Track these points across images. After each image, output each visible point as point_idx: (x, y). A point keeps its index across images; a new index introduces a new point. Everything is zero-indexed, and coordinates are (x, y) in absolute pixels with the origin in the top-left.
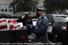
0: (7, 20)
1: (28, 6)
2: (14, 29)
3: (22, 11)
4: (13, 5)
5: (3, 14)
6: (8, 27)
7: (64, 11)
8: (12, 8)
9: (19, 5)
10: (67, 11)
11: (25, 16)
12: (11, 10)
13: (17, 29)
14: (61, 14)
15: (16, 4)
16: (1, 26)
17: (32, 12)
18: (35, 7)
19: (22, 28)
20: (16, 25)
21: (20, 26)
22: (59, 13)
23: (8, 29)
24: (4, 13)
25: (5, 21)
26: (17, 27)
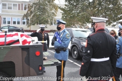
1: (44, 18)
2: (27, 44)
3: (37, 24)
4: (27, 17)
5: (15, 27)
7: (85, 25)
8: (25, 21)
9: (33, 16)
10: (87, 24)
11: (40, 29)
12: (24, 23)
14: (82, 28)
15: (30, 16)
16: (12, 41)
17: (48, 26)
18: (52, 19)
19: (37, 43)
21: (34, 41)
22: (79, 27)
23: (21, 44)
24: (16, 25)
25: (17, 35)
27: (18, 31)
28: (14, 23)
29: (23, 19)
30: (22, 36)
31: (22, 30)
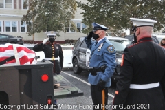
0: (16, 46)
1: (55, 21)
2: (28, 63)
3: (45, 31)
4: (27, 20)
6: (17, 59)
7: (120, 31)
8: (25, 25)
9: (38, 18)
10: (124, 30)
12: (23, 29)
13: (34, 63)
14: (115, 36)
15: (32, 17)
16: (3, 58)
17: (61, 33)
18: (68, 23)
19: (44, 61)
20: (31, 56)
21: (39, 57)
22: (111, 35)
23: (17, 63)
24: (11, 33)
25: (11, 48)
26: (35, 60)
27: (15, 42)
28: (8, 29)
29: (22, 23)
30: (19, 50)
31: (21, 40)
